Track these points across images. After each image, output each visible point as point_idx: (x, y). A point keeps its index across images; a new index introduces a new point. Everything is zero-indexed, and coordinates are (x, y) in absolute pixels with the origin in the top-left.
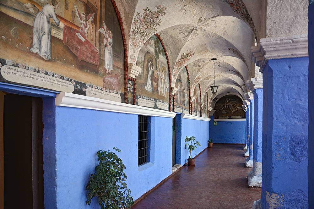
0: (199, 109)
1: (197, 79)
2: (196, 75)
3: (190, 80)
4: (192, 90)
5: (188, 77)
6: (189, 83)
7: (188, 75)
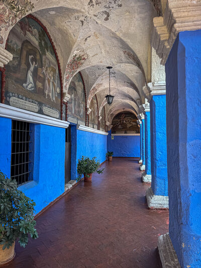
0: (97, 122)
1: (93, 90)
3: (86, 90)
4: (89, 102)
5: (84, 87)
6: (85, 94)
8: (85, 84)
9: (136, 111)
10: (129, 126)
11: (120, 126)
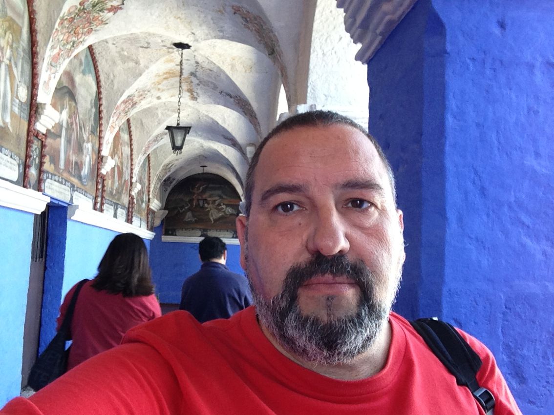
0: (125, 200)
1: (125, 102)
2: (124, 91)
3: (104, 102)
4: (108, 137)
5: (99, 93)
6: (100, 112)
7: (99, 86)
8: (102, 83)
9: (238, 177)
10: (214, 215)
11: (189, 214)
